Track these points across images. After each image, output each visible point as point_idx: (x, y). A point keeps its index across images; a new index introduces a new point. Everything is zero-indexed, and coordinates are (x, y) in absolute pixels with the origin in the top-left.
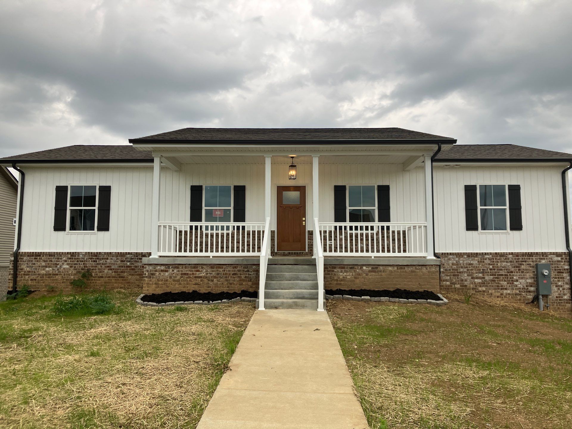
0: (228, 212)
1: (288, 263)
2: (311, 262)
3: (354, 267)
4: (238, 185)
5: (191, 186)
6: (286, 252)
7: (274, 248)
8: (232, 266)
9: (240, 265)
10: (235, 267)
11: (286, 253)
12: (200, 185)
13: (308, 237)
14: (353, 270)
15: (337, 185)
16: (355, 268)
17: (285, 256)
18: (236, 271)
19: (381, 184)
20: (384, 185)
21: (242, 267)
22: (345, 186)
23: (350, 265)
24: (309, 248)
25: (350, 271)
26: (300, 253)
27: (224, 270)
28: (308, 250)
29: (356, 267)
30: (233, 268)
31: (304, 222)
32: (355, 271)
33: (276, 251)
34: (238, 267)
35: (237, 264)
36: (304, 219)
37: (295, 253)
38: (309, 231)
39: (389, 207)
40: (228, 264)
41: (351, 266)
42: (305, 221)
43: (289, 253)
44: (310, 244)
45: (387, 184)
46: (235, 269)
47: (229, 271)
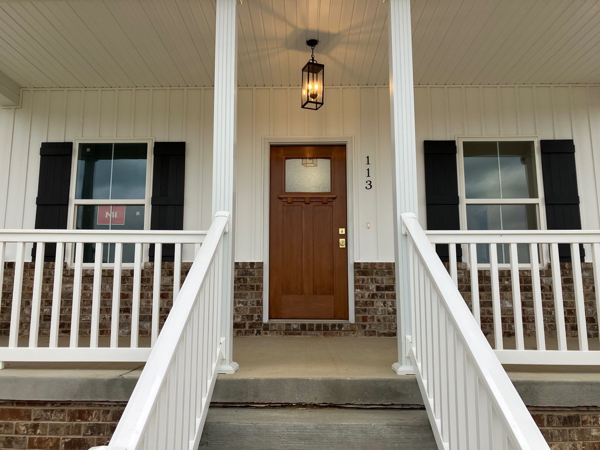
0: (138, 213)
1: (297, 400)
2: (398, 395)
3: (577, 419)
4: (166, 141)
5: (43, 144)
6: (295, 323)
7: (261, 312)
8: (67, 408)
9: (101, 404)
10: (81, 415)
11: (295, 327)
12: (68, 140)
13: (356, 281)
14: (574, 431)
15: (431, 139)
16: (584, 422)
17: (290, 334)
18: (83, 430)
19: (549, 136)
20: (557, 138)
21: (108, 412)
22: (454, 142)
23: (562, 409)
24: (357, 312)
25: (562, 434)
26: (334, 326)
27: (35, 427)
28: (357, 319)
29: (586, 417)
30: (72, 419)
31: (342, 241)
32: (582, 435)
33: (266, 319)
34: (90, 413)
35: (89, 403)
36: (342, 231)
37: (319, 327)
38: (357, 265)
39: (577, 198)
40: (53, 403)
41: (565, 414)
42: (345, 236)
43: (303, 327)
44: (361, 300)
45: (566, 136)
46: (78, 422)
47: (55, 429)
